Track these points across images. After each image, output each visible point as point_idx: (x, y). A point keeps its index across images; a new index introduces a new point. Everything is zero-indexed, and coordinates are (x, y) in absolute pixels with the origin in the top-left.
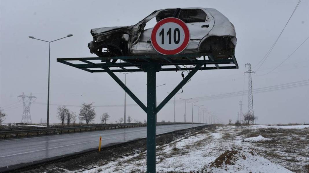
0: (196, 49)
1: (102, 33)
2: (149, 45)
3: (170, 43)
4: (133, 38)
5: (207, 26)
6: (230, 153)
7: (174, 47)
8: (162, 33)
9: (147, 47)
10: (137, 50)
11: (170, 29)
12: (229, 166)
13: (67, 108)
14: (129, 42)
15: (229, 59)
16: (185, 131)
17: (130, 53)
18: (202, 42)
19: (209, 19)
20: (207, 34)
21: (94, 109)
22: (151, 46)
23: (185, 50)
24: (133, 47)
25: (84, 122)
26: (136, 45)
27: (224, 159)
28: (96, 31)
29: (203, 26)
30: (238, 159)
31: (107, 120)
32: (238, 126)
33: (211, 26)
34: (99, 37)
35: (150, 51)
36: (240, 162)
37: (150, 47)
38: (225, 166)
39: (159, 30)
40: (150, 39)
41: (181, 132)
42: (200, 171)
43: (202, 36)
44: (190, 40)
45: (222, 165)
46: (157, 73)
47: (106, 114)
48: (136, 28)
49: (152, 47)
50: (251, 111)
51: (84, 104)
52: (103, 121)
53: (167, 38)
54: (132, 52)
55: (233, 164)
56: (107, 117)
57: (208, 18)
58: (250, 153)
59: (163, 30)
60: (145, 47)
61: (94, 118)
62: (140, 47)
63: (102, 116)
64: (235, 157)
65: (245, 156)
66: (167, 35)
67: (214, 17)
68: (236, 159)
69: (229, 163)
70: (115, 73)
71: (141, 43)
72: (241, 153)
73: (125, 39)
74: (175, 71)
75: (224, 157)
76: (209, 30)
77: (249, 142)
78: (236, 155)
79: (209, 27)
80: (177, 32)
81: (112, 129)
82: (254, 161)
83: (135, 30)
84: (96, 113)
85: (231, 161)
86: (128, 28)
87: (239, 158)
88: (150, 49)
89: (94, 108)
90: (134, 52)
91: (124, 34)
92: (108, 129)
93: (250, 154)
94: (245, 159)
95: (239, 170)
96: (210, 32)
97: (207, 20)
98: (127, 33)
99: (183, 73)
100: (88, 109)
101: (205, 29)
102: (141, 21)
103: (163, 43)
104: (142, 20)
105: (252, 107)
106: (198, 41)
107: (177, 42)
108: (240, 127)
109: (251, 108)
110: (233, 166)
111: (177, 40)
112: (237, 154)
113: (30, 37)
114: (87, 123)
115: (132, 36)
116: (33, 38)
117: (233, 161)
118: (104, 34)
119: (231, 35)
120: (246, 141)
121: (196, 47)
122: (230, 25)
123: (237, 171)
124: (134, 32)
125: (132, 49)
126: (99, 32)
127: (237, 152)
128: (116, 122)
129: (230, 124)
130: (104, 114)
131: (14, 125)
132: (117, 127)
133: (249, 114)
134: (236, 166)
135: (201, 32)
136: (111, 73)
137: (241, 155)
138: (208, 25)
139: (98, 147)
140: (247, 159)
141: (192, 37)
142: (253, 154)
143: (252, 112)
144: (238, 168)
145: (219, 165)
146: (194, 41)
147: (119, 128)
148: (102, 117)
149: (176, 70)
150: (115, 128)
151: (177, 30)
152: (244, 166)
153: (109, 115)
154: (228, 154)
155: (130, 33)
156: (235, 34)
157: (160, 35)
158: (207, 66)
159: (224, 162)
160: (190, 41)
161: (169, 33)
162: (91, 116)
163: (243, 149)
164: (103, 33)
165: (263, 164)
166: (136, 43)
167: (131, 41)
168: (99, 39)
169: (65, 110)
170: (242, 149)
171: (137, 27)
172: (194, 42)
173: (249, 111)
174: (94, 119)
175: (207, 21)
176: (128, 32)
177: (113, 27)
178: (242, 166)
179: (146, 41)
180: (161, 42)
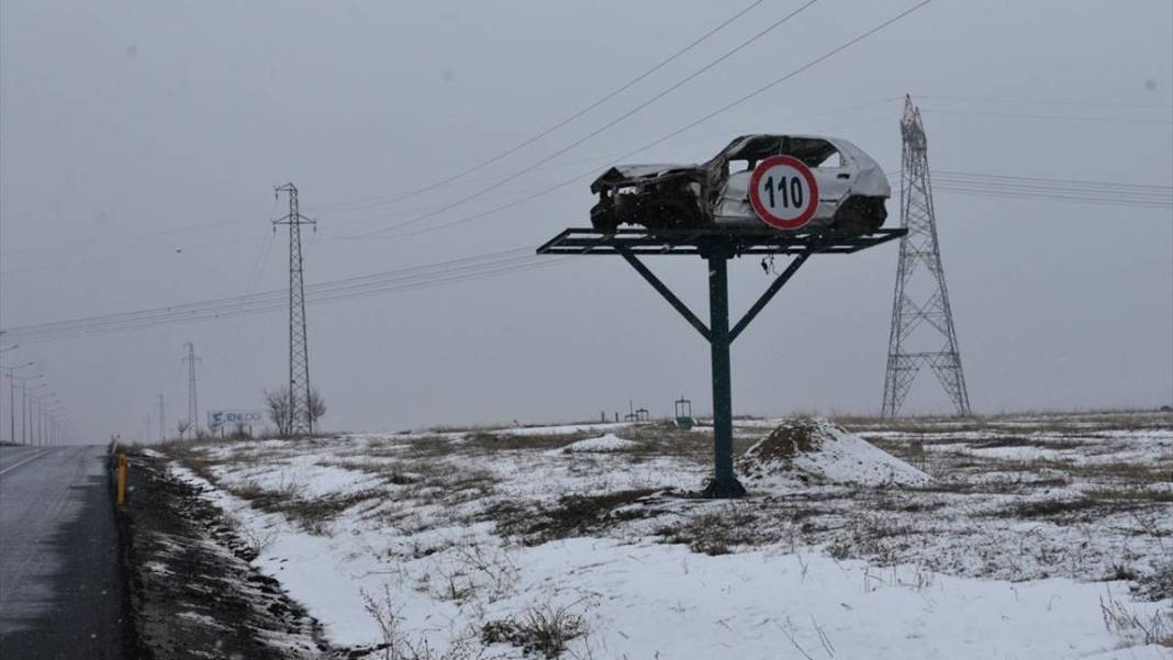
0: (829, 219)
2: (746, 207)
3: (786, 205)
4: (709, 191)
5: (847, 176)
6: (796, 432)
7: (792, 213)
8: (769, 185)
9: (744, 211)
10: (725, 216)
11: (784, 179)
12: (810, 455)
18: (840, 206)
19: (847, 162)
20: (849, 192)
22: (750, 209)
23: (812, 219)
24: (717, 210)
26: (719, 207)
27: (792, 443)
28: (627, 171)
29: (840, 176)
30: (822, 441)
33: (852, 178)
35: (748, 220)
36: (829, 445)
37: (747, 211)
38: (803, 454)
39: (763, 183)
43: (841, 196)
44: (820, 200)
45: (798, 455)
48: (712, 172)
49: (753, 212)
53: (778, 194)
54: (713, 219)
57: (845, 159)
58: (835, 428)
59: (771, 179)
60: (738, 211)
62: (731, 210)
64: (814, 437)
65: (831, 435)
66: (779, 189)
67: (853, 157)
68: (819, 441)
69: (809, 449)
71: (730, 203)
72: (821, 430)
73: (693, 193)
76: (851, 184)
78: (814, 434)
79: (849, 179)
80: (796, 185)
82: (852, 443)
86: (696, 169)
88: (747, 215)
90: (717, 220)
91: (692, 181)
94: (834, 439)
96: (852, 187)
97: (843, 164)
98: (696, 181)
101: (843, 180)
102: (717, 154)
103: (772, 205)
104: (720, 155)
106: (834, 204)
107: (798, 205)
111: (797, 200)
115: (706, 186)
117: (815, 445)
121: (831, 214)
123: (836, 461)
124: (708, 177)
125: (716, 213)
134: (827, 453)
135: (837, 188)
136: (631, 258)
137: (824, 434)
138: (847, 173)
140: (838, 439)
141: (821, 196)
144: (835, 457)
151: (795, 180)
155: (702, 180)
156: (889, 189)
157: (766, 189)
160: (819, 203)
161: (782, 185)
166: (721, 202)
170: (817, 423)
171: (712, 168)
172: (827, 205)
175: (845, 167)
176: (698, 179)
178: (838, 451)
179: (740, 199)
180: (768, 202)
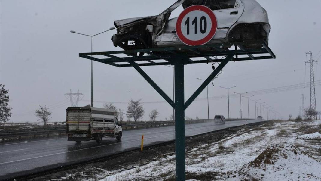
0: (224, 38)
1: (124, 24)
2: (174, 36)
3: (196, 32)
4: (158, 29)
5: (236, 13)
6: (270, 152)
7: (200, 36)
8: (187, 22)
9: (172, 38)
10: (161, 41)
11: (196, 18)
12: (268, 166)
13: (114, 105)
14: (153, 34)
15: (262, 48)
16: (237, 129)
17: (154, 45)
18: (231, 30)
19: (238, 5)
20: (236, 22)
21: (142, 106)
22: (176, 36)
23: (212, 39)
24: (158, 38)
25: (133, 120)
26: (160, 37)
27: (264, 158)
28: (119, 23)
29: (232, 13)
30: (278, 158)
31: (156, 117)
32: (298, 122)
33: (240, 13)
34: (122, 29)
35: (175, 42)
36: (281, 161)
37: (175, 38)
38: (264, 165)
39: (184, 20)
40: (175, 29)
41: (234, 129)
42: (237, 171)
43: (230, 24)
44: (218, 28)
45: (261, 165)
46: (185, 66)
47: (155, 111)
48: (160, 18)
49: (177, 38)
50: (313, 105)
51: (132, 100)
52: (152, 118)
53: (192, 27)
54: (156, 43)
55: (273, 164)
56: (156, 115)
57: (238, 3)
58: (292, 151)
59: (188, 19)
60: (169, 38)
61: (142, 115)
62: (165, 39)
63: (151, 113)
64: (275, 156)
65: (286, 155)
66: (193, 24)
67: (244, 2)
68: (276, 158)
69: (269, 163)
70: (141, 67)
71: (166, 34)
72: (282, 152)
73: (149, 30)
74: (206, 63)
75: (264, 156)
76: (238, 17)
77: (303, 139)
78: (276, 154)
79: (238, 14)
80: (203, 21)
81: (159, 127)
82: (296, 161)
83: (160, 20)
84: (144, 110)
85: (271, 160)
86: (152, 18)
87: (280, 157)
88: (175, 40)
89: (142, 104)
90: (158, 44)
91: (148, 25)
92: (155, 127)
93: (293, 153)
94: (286, 158)
95: (278, 170)
96: (239, 19)
97: (236, 6)
99: (214, 65)
100: (136, 105)
101: (234, 16)
102: (165, 10)
103: (188, 33)
104: (167, 9)
105: (314, 100)
106: (226, 30)
107: (203, 32)
108: (300, 123)
109: (313, 102)
110: (273, 165)
111: (203, 29)
112: (278, 152)
113: (72, 32)
114: (135, 121)
115: (156, 26)
116: (75, 32)
117: (273, 160)
118: (126, 26)
119: (263, 21)
120: (300, 139)
121: (224, 36)
122: (261, 10)
123: (277, 171)
124: (159, 22)
125: (156, 40)
126: (122, 24)
127: (278, 150)
128: (166, 119)
129: (290, 120)
130: (153, 111)
131: (60, 124)
132: (165, 125)
133: (311, 108)
134: (276, 165)
135: (229, 20)
136: (137, 67)
137: (282, 154)
138: (237, 11)
139: (141, 146)
140: (288, 158)
141: (220, 25)
142: (296, 153)
143: (315, 106)
144: (278, 168)
145: (258, 165)
146: (222, 29)
147: (167, 126)
148: (150, 115)
149: (207, 61)
150: (164, 126)
151: (203, 18)
152: (285, 165)
153: (158, 112)
154: (268, 152)
155: (154, 23)
156: (268, 20)
157: (185, 25)
158: (239, 56)
159: (263, 161)
160: (217, 30)
161: (195, 22)
162: (139, 113)
163: (285, 147)
164: (126, 24)
165: (306, 164)
166: (160, 34)
167: (155, 32)
168: (122, 31)
169: (112, 107)
170: (283, 147)
171: (162, 17)
172: (222, 31)
173: (311, 105)
174: (142, 117)
175: (236, 8)
176: (152, 23)
177: (137, 18)
178: (283, 165)
179: (171, 32)
180: (186, 32)
